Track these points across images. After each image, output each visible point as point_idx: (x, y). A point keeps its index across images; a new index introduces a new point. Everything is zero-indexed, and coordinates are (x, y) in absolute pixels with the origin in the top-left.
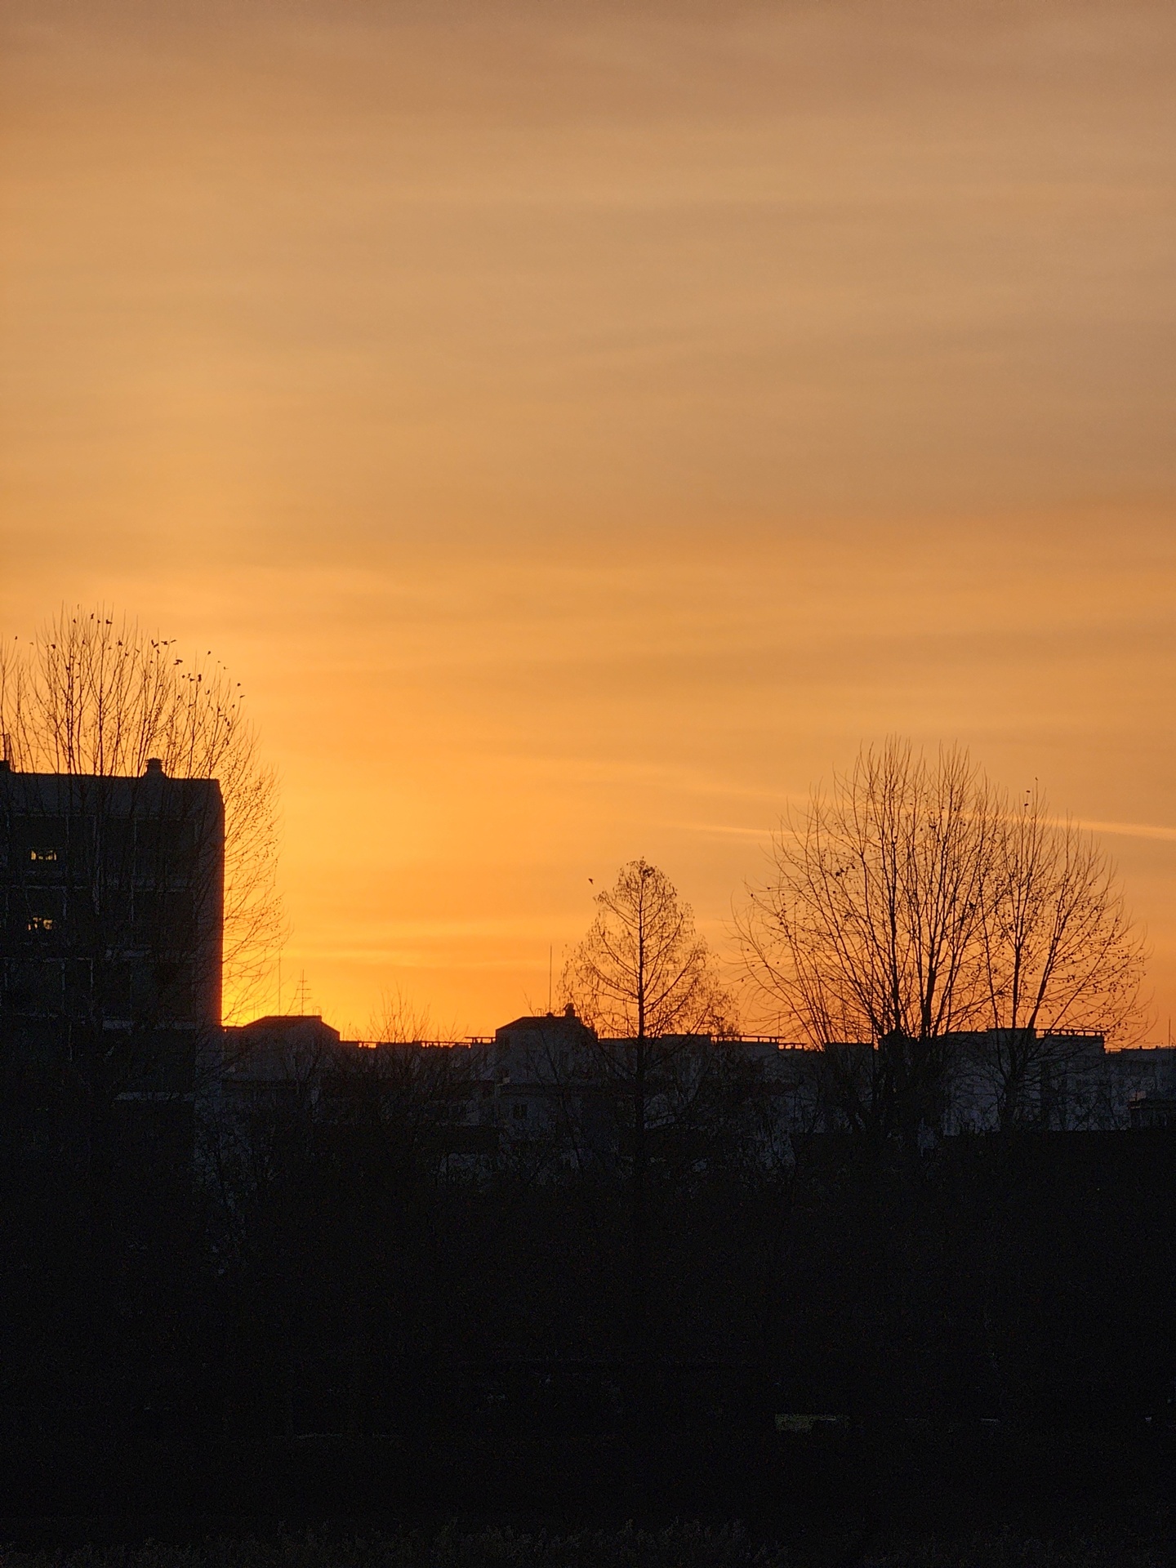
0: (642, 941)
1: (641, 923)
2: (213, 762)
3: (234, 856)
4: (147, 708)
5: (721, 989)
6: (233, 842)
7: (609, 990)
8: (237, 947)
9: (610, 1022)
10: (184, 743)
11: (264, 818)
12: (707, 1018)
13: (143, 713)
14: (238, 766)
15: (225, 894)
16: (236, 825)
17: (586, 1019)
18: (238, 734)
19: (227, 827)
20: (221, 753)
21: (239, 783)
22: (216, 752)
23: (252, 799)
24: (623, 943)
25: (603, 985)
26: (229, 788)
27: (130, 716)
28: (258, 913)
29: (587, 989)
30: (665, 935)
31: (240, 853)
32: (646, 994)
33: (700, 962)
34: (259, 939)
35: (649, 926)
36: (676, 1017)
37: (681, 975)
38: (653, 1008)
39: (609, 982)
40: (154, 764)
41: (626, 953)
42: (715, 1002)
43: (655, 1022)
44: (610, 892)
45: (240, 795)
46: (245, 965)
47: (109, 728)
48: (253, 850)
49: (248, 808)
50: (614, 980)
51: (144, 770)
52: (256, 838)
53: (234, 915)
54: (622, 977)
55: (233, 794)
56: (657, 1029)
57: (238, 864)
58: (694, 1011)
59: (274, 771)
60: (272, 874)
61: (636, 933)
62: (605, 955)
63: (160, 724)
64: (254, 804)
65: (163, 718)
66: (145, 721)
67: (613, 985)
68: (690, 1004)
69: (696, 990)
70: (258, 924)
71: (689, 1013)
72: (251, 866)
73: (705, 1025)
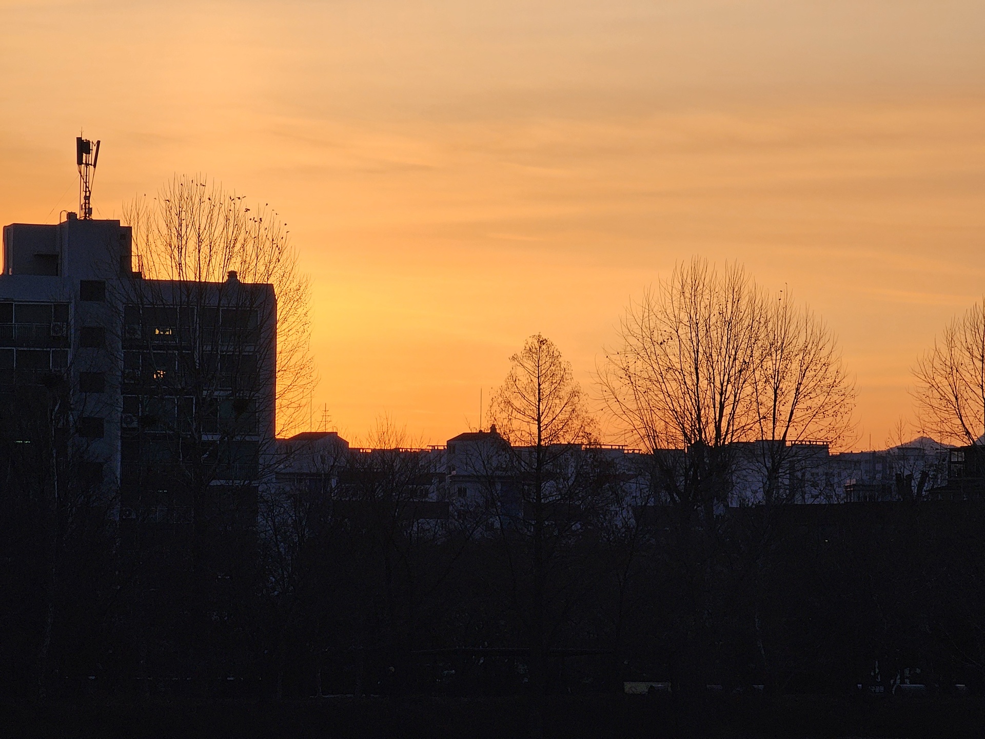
0: (539, 385)
1: (539, 374)
2: (270, 273)
3: (283, 332)
4: (227, 238)
5: (589, 415)
6: (282, 323)
7: (519, 416)
8: (286, 389)
9: (519, 436)
10: (251, 261)
11: (302, 308)
12: (581, 434)
13: (225, 242)
14: (285, 275)
15: (278, 355)
16: (284, 313)
17: (504, 433)
18: (285, 255)
19: (278, 314)
20: (275, 267)
21: (286, 286)
22: (271, 267)
23: (294, 296)
24: (527, 387)
25: (515, 413)
26: (279, 289)
27: (217, 244)
28: (298, 368)
29: (505, 415)
30: (554, 381)
31: (287, 330)
32: (542, 418)
33: (576, 398)
34: (299, 384)
35: (544, 376)
36: (561, 433)
37: (564, 406)
38: (546, 427)
39: (519, 411)
40: (232, 274)
41: (530, 392)
42: (586, 423)
43: (548, 436)
44: (519, 354)
45: (286, 294)
46: (290, 400)
47: (204, 252)
48: (295, 328)
49: (292, 302)
50: (522, 409)
51: (226, 278)
52: (297, 320)
53: (283, 369)
54: (527, 408)
55: (282, 293)
56: (549, 441)
57: (285, 337)
58: (573, 429)
59: (308, 279)
60: (307, 343)
61: (536, 380)
62: (516, 393)
63: (236, 249)
64: (296, 300)
65: (238, 245)
66: (227, 247)
67: (521, 412)
68: (570, 425)
69: (574, 416)
70: (299, 375)
71: (569, 431)
72: (294, 338)
73: (580, 438)
